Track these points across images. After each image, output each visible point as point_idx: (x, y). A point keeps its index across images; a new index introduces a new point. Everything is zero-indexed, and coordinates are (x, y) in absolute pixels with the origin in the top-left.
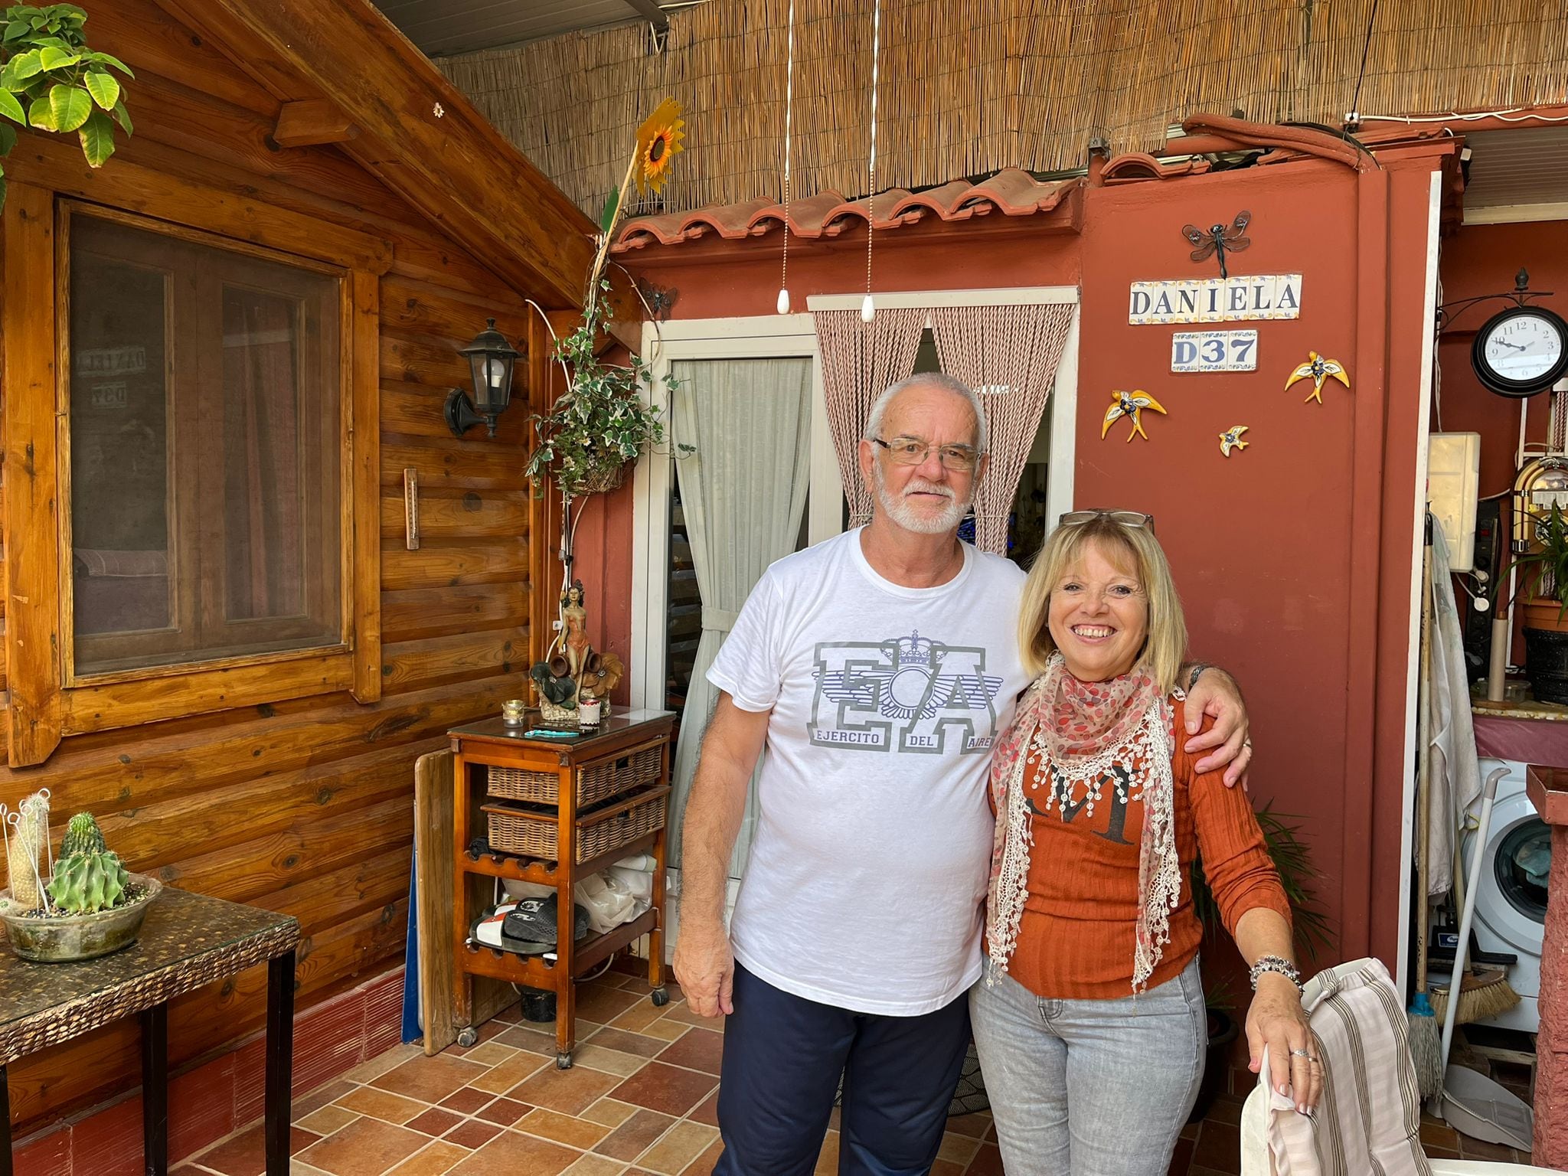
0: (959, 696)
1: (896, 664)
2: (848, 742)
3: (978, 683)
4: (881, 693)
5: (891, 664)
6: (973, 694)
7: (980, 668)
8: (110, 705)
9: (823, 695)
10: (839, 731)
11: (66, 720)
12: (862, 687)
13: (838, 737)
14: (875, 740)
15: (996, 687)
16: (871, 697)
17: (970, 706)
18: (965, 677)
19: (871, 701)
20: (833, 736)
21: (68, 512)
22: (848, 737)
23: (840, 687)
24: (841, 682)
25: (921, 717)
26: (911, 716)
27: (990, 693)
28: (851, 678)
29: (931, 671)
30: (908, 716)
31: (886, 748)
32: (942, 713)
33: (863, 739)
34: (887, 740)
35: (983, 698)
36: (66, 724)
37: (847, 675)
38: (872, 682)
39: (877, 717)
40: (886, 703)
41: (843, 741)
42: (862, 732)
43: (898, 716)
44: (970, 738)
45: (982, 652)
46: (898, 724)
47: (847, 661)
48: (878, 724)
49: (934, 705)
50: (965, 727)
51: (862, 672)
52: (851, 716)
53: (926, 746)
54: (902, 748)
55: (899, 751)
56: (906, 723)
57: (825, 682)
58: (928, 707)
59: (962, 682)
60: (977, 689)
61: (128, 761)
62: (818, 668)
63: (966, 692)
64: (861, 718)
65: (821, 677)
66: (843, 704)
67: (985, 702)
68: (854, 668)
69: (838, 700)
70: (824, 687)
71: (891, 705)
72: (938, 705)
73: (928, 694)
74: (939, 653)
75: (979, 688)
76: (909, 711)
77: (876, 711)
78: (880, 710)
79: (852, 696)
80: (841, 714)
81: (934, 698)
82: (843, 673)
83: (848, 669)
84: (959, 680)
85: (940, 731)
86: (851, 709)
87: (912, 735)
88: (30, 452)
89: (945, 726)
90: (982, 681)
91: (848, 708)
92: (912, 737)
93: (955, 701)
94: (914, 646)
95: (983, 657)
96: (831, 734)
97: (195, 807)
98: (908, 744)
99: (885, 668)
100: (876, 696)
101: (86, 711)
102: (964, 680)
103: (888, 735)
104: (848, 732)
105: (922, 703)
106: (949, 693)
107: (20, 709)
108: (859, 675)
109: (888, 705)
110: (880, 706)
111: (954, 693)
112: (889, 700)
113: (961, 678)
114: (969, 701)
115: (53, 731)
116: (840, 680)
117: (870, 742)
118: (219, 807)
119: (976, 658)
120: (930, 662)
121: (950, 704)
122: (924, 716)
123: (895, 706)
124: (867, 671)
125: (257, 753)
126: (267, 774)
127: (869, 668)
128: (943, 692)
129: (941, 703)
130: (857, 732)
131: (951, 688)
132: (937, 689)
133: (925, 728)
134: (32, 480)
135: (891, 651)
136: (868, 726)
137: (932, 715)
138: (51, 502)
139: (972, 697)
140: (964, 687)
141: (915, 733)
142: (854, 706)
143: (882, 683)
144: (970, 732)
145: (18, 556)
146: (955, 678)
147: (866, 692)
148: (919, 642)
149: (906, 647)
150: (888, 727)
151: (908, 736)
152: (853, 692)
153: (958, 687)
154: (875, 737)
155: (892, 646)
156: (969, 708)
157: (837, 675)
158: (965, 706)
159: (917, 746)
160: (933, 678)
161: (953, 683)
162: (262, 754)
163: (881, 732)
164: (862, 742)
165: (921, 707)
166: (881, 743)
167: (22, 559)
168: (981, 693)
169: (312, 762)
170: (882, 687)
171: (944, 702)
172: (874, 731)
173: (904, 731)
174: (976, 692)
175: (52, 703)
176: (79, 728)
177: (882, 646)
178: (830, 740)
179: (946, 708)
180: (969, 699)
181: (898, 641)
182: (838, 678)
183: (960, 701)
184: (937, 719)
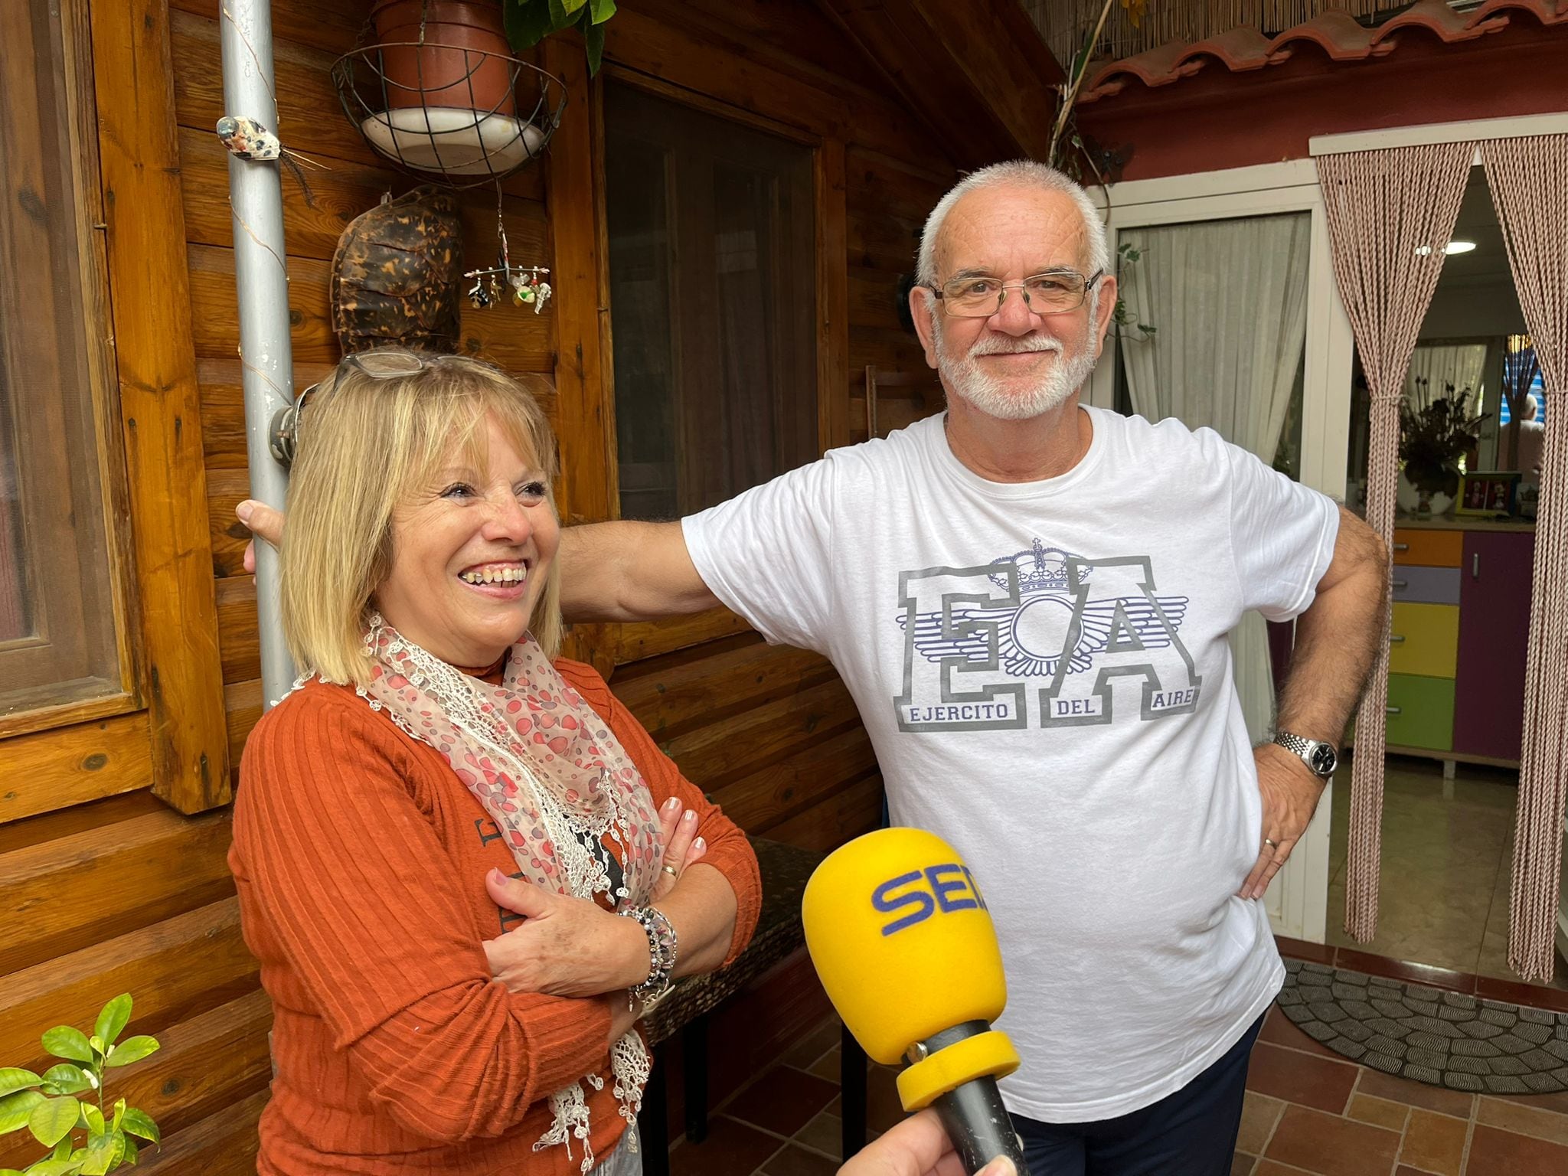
0: (1124, 632)
1: (1015, 596)
2: (962, 720)
3: (1150, 608)
4: (1001, 640)
5: (1007, 595)
6: (1147, 626)
7: (1148, 586)
8: (651, 631)
9: (916, 653)
10: (946, 705)
11: (617, 648)
12: (971, 635)
13: (946, 714)
14: (1002, 713)
15: (1180, 611)
16: (985, 649)
17: (1145, 644)
18: (1130, 601)
19: (986, 655)
20: (937, 714)
21: (614, 421)
22: (960, 713)
23: (940, 638)
24: (938, 631)
25: (1069, 670)
26: (1053, 670)
27: (1172, 622)
28: (954, 622)
29: (1073, 599)
30: (1049, 671)
31: (1021, 723)
32: (1103, 660)
33: (983, 714)
34: (1022, 711)
35: (1163, 630)
36: (617, 652)
37: (947, 619)
38: (984, 626)
39: (1000, 677)
40: (1010, 654)
41: (954, 720)
42: (981, 704)
43: (1033, 672)
44: (1155, 694)
45: (1145, 561)
46: (1034, 685)
47: (944, 596)
48: (1003, 689)
49: (1087, 649)
50: (1144, 678)
51: (967, 611)
52: (963, 682)
53: (1083, 714)
54: (1046, 720)
55: (1043, 726)
56: (1047, 682)
57: (917, 632)
58: (1077, 653)
59: (1127, 609)
60: (1151, 618)
61: (663, 691)
62: (904, 611)
63: (1135, 624)
64: (974, 682)
65: (910, 623)
66: (947, 662)
67: (1166, 636)
68: (955, 606)
69: (939, 658)
70: (916, 639)
71: (1020, 657)
72: (1093, 650)
73: (1074, 634)
74: (1081, 568)
75: (1154, 615)
76: (1048, 664)
77: (996, 668)
78: (1002, 667)
79: (957, 651)
80: (945, 679)
81: (1086, 639)
82: (940, 616)
83: (947, 608)
84: (1121, 606)
85: (1102, 689)
86: (959, 671)
87: (1058, 699)
88: (580, 354)
89: (1110, 681)
90: (1156, 606)
91: (954, 669)
92: (1060, 703)
93: (1119, 640)
94: (1040, 563)
95: (1148, 571)
96: (934, 712)
97: (714, 738)
98: (1054, 713)
99: (999, 603)
100: (993, 647)
101: (634, 638)
102: (1128, 605)
103: (1021, 703)
104: (960, 706)
105: (1068, 650)
106: (1108, 629)
107: (582, 636)
108: (964, 617)
109: (1014, 658)
110: (1002, 662)
111: (1116, 627)
112: (1014, 651)
113: (1123, 603)
114: (1142, 638)
115: (608, 660)
116: (938, 626)
117: (994, 717)
118: (734, 737)
119: (1137, 572)
120: (1070, 585)
121: (1112, 646)
122: (1073, 669)
123: (1025, 658)
124: (976, 612)
125: (760, 679)
126: (767, 701)
127: (978, 606)
128: (1097, 630)
129: (1097, 644)
130: (973, 704)
131: (1109, 621)
132: (1086, 624)
133: (1078, 686)
134: (582, 385)
135: (1003, 576)
136: (988, 693)
137: (1087, 666)
138: (598, 410)
139: (1145, 631)
140: (1131, 616)
141: (1063, 695)
142: (962, 665)
143: (1000, 626)
144: (1153, 684)
145: (574, 469)
146: (1113, 604)
147: (978, 642)
148: (1046, 556)
149: (1027, 567)
150: (1019, 691)
151: (1053, 701)
152: (959, 644)
153: (1121, 618)
154: (1002, 709)
155: (1002, 569)
156: (1144, 648)
157: (933, 620)
158: (1136, 646)
159: (1070, 715)
160: (1079, 608)
161: (1111, 613)
162: (764, 679)
163: (1009, 699)
164: (983, 717)
165: (1067, 655)
166: (1012, 715)
167: (577, 473)
168: (1158, 622)
169: (802, 687)
170: (1000, 633)
171: (1102, 643)
172: (999, 699)
173: (1045, 695)
174: (1151, 623)
175: (607, 630)
176: (629, 656)
177: (990, 570)
178: (933, 720)
179: (1106, 651)
180: (1142, 634)
181: (1013, 559)
182: (934, 624)
183: (1128, 639)
184: (1095, 671)
